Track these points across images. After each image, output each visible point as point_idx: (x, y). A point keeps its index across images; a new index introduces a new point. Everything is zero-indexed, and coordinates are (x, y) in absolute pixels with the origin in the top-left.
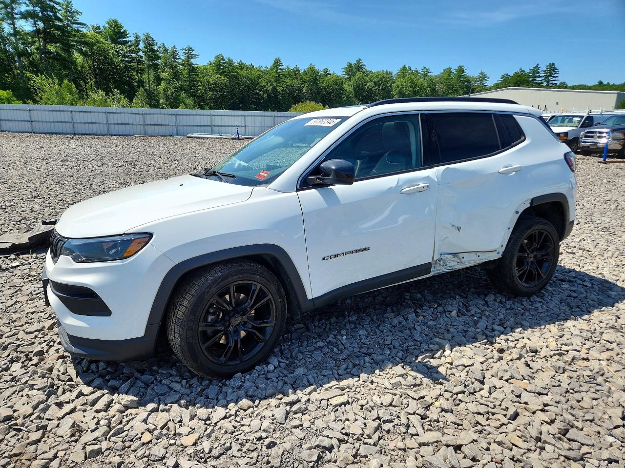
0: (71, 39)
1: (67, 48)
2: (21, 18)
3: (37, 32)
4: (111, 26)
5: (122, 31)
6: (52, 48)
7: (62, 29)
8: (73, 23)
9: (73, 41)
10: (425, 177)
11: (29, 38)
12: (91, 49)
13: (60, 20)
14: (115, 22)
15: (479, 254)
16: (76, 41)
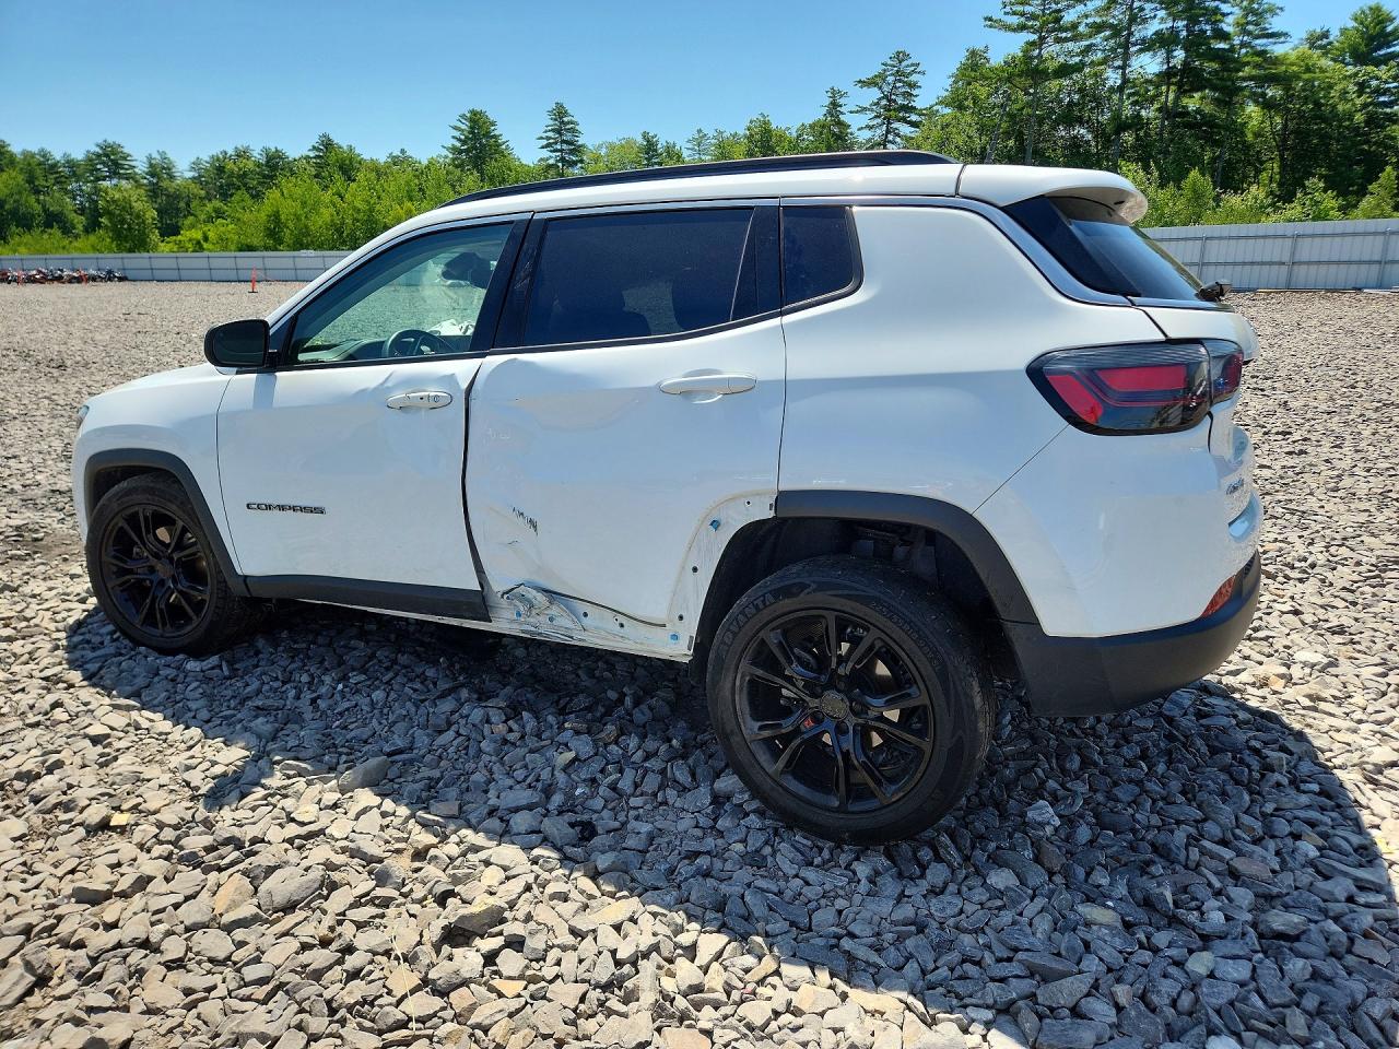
0: (1241, 74)
1: (1228, 95)
2: (1141, 51)
3: (1167, 76)
4: (1362, 23)
5: (1389, 29)
6: (1192, 103)
7: (1224, 58)
8: (1258, 37)
9: (1244, 79)
10: (445, 376)
11: (1151, 88)
12: (1287, 89)
13: (1225, 36)
14: (1376, 10)
15: (622, 619)
16: (1251, 78)
